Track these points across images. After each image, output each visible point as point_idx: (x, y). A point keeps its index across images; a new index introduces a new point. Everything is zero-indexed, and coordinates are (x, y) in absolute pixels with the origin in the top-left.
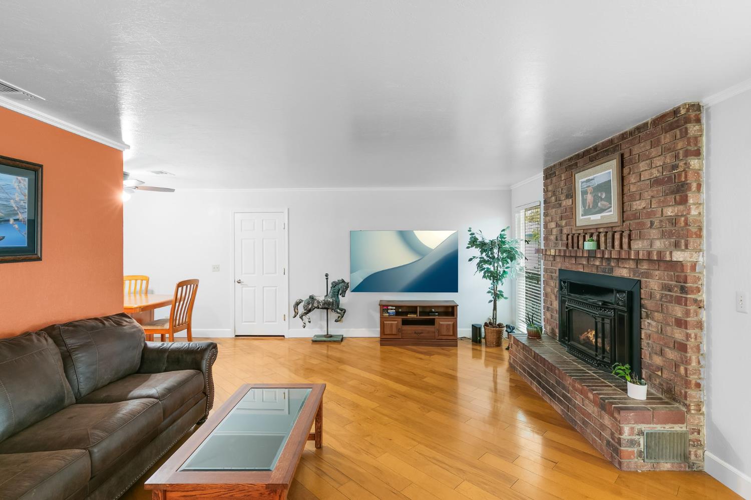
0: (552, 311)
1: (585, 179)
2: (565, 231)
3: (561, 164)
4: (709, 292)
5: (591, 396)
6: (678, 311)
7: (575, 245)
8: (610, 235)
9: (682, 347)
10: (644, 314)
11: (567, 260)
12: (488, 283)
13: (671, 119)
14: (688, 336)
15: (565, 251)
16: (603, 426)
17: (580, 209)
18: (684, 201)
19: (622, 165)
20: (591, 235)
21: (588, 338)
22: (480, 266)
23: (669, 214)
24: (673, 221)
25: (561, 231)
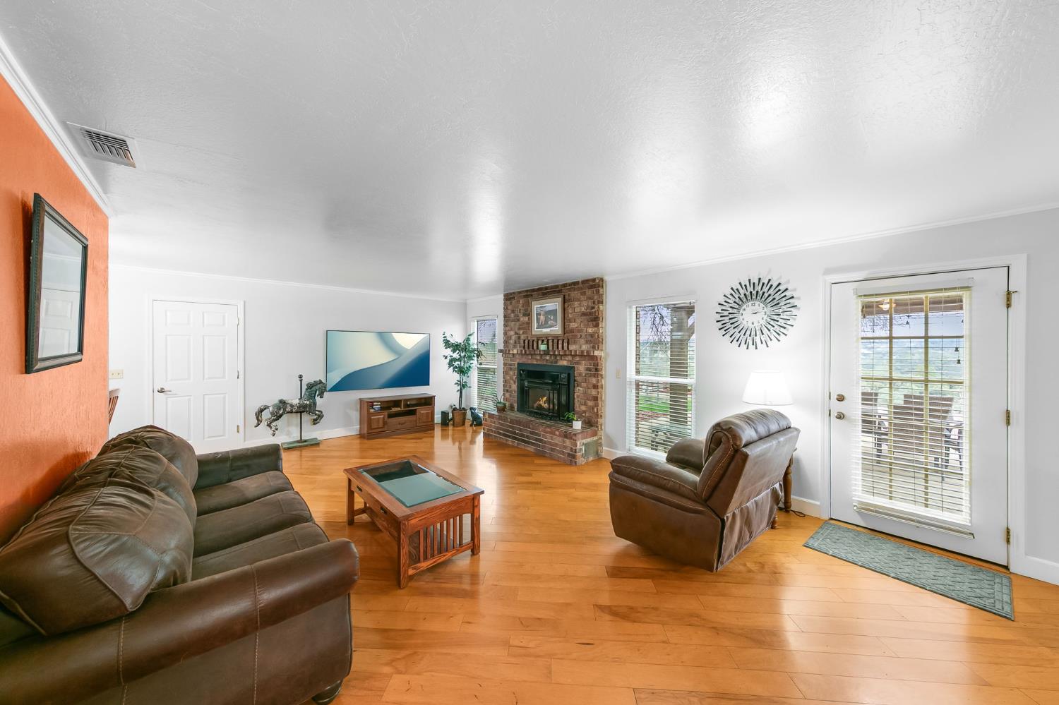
0: (511, 392)
1: (539, 306)
2: (522, 337)
3: (520, 293)
4: (605, 372)
5: (557, 433)
6: (594, 380)
7: (531, 347)
8: (555, 341)
9: (596, 399)
10: (576, 385)
11: (525, 357)
12: (457, 376)
13: (591, 283)
14: (598, 392)
15: (521, 351)
16: (565, 447)
17: (535, 324)
18: (597, 325)
19: (564, 301)
20: (543, 341)
21: (540, 405)
22: (450, 364)
23: (590, 331)
24: (592, 335)
25: (519, 338)
